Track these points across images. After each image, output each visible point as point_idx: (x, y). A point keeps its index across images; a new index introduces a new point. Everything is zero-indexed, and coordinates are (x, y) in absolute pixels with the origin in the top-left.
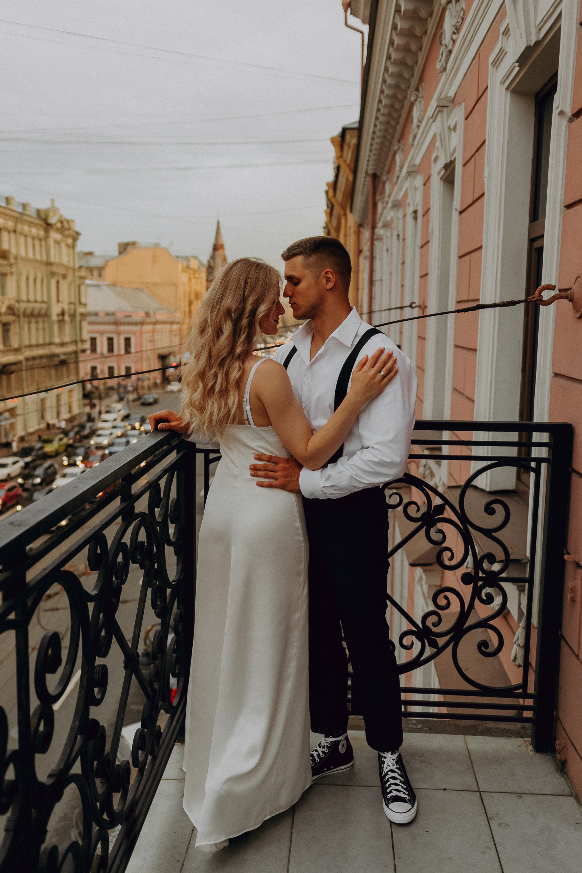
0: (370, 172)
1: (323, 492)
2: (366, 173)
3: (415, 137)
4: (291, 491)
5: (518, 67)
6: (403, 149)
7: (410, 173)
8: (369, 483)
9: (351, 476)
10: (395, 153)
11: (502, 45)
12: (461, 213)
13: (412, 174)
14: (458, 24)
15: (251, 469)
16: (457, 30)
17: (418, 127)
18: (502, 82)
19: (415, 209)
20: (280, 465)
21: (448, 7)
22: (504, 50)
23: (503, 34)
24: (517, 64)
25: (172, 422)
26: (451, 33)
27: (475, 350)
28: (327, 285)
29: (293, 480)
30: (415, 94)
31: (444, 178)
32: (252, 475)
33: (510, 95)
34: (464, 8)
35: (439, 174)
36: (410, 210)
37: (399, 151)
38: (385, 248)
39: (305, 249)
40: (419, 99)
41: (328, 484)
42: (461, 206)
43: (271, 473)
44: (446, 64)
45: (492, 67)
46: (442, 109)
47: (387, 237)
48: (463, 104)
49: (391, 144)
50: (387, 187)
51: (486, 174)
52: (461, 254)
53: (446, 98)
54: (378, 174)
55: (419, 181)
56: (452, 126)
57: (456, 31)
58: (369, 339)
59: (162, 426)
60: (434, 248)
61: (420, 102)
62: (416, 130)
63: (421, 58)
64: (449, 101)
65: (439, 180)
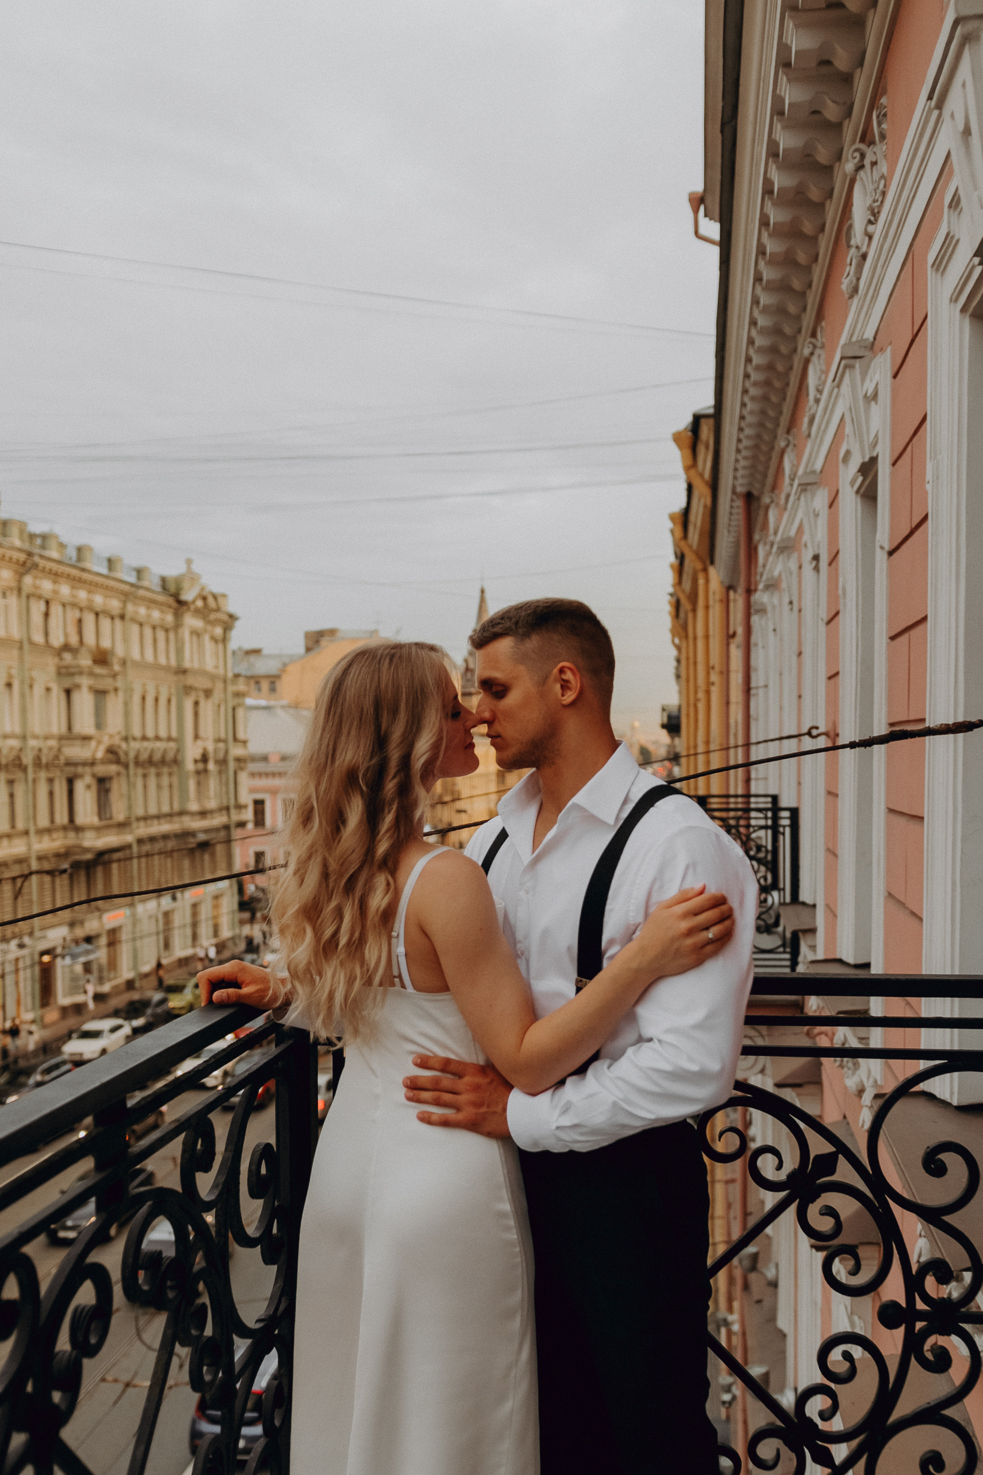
0: (739, 489)
1: (559, 1139)
2: (734, 492)
3: (812, 421)
4: (489, 1135)
5: (979, 264)
6: (795, 446)
7: (805, 487)
8: (652, 1117)
9: (615, 1104)
10: (782, 453)
11: (949, 229)
12: (891, 553)
13: (809, 487)
14: (876, 204)
15: (407, 1086)
16: (874, 214)
17: (817, 401)
18: (954, 297)
19: (816, 552)
20: (467, 1079)
21: (858, 177)
22: (953, 237)
23: (950, 206)
24: (977, 260)
25: (245, 987)
26: (866, 221)
27: (922, 818)
28: (563, 695)
29: (495, 1113)
30: (811, 343)
31: (862, 491)
32: (409, 1099)
33: (971, 322)
34: (886, 174)
35: (852, 483)
36: (808, 555)
37: (789, 450)
38: (771, 627)
39: (517, 623)
40: (817, 352)
41: (566, 1121)
42: (890, 541)
43: (447, 1097)
44: (858, 279)
45: (934, 273)
46: (852, 361)
47: (774, 607)
48: (889, 349)
49: (775, 437)
50: (772, 516)
51: (929, 476)
52: (893, 634)
53: (861, 343)
54: (755, 493)
55: (820, 499)
56: (869, 392)
57: (872, 219)
58: (652, 805)
59: (221, 996)
60: (849, 622)
61: (819, 356)
62: (815, 406)
63: (818, 273)
64: (865, 347)
65: (854, 495)
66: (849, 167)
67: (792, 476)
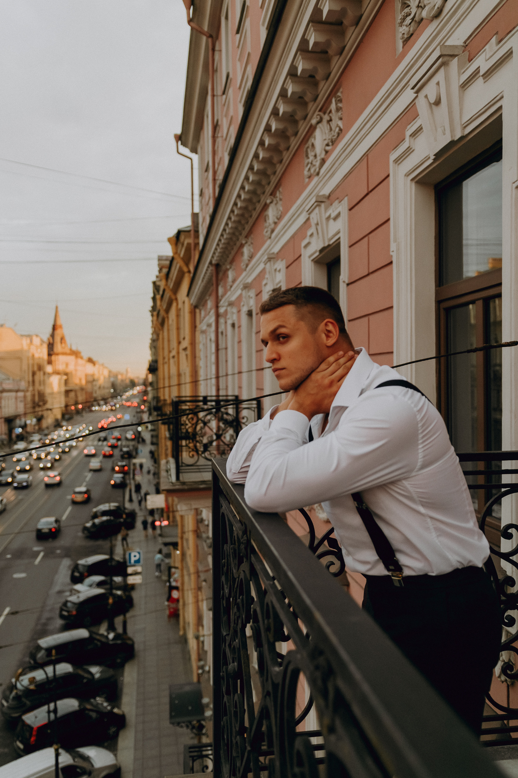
3: (273, 231)
5: (433, 159)
7: (271, 259)
10: (242, 246)
11: (410, 144)
12: (350, 283)
14: (335, 137)
16: (333, 142)
17: (276, 224)
18: (407, 174)
21: (318, 126)
22: (411, 148)
23: (410, 136)
26: (324, 145)
28: (327, 340)
30: (270, 198)
31: (315, 259)
33: (415, 185)
35: (310, 257)
37: (248, 244)
38: (230, 322)
40: (275, 202)
42: (349, 278)
44: (320, 169)
45: (394, 164)
46: (319, 203)
47: (233, 313)
48: (345, 199)
49: (238, 239)
50: (231, 274)
51: (393, 248)
52: (351, 318)
53: (321, 195)
54: (221, 264)
55: (280, 265)
56: (333, 215)
57: (330, 144)
61: (276, 204)
62: (273, 226)
63: (280, 169)
64: (325, 198)
65: (310, 262)
66: (314, 121)
67: (250, 256)
